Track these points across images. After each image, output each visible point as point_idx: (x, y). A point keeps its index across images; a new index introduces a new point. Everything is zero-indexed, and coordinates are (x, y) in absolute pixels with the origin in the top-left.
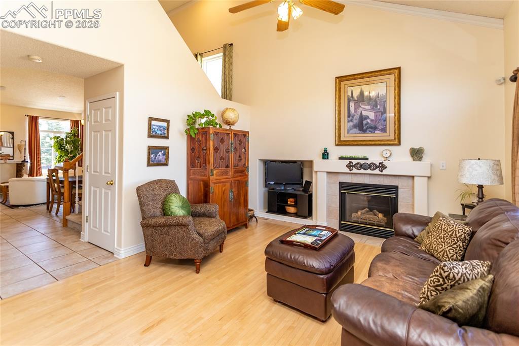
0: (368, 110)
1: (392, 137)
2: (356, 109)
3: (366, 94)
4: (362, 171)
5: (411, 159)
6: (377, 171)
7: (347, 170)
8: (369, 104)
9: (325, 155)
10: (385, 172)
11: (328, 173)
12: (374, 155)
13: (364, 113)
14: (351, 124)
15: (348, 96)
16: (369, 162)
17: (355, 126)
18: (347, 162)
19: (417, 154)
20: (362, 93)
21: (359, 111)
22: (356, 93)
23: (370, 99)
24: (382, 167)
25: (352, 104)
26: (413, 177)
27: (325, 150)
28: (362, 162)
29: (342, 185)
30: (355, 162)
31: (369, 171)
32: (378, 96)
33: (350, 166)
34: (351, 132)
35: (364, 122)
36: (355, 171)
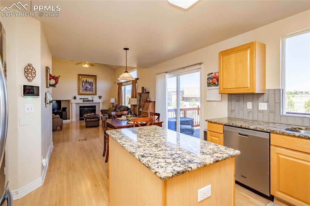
0: (88, 85)
1: (94, 93)
2: (85, 85)
3: (88, 81)
4: (87, 102)
5: (99, 99)
6: (91, 102)
7: (83, 102)
8: (88, 84)
9: (75, 98)
10: (93, 102)
11: (76, 103)
12: (90, 98)
13: (87, 86)
14: (83, 89)
15: (82, 81)
16: (89, 100)
17: (84, 90)
18: (83, 100)
19: (100, 97)
20: (86, 80)
21: (86, 85)
22: (85, 80)
23: (89, 82)
24: (93, 101)
25: (83, 83)
26: (99, 103)
27: (75, 96)
28: (87, 100)
29: (80, 107)
30: (85, 100)
31: (89, 102)
32: (91, 82)
33: (83, 101)
34: (83, 91)
35: (87, 89)
36: (85, 102)
